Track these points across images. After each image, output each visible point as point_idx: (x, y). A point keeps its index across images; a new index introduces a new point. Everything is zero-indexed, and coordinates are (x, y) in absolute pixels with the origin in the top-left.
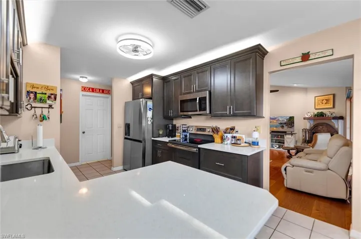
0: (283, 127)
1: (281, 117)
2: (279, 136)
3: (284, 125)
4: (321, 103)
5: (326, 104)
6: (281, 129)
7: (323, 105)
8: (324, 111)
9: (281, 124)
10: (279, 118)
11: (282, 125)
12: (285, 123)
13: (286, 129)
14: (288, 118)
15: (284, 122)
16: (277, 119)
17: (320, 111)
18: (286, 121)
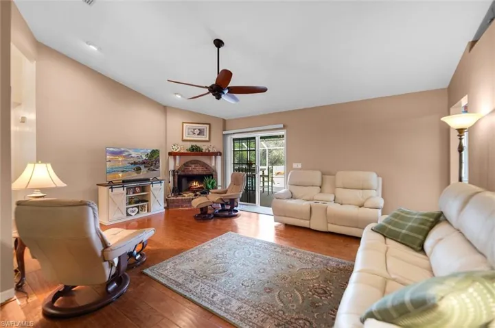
0: (138, 170)
1: (135, 150)
2: (138, 189)
3: (142, 167)
4: (192, 133)
5: (198, 134)
6: (135, 176)
7: (193, 135)
8: (198, 144)
9: (135, 163)
10: (131, 152)
11: (137, 166)
12: (143, 163)
13: (144, 173)
14: (150, 151)
15: (141, 160)
16: (127, 154)
17: (194, 144)
18: (144, 157)
